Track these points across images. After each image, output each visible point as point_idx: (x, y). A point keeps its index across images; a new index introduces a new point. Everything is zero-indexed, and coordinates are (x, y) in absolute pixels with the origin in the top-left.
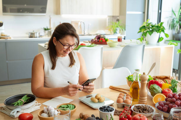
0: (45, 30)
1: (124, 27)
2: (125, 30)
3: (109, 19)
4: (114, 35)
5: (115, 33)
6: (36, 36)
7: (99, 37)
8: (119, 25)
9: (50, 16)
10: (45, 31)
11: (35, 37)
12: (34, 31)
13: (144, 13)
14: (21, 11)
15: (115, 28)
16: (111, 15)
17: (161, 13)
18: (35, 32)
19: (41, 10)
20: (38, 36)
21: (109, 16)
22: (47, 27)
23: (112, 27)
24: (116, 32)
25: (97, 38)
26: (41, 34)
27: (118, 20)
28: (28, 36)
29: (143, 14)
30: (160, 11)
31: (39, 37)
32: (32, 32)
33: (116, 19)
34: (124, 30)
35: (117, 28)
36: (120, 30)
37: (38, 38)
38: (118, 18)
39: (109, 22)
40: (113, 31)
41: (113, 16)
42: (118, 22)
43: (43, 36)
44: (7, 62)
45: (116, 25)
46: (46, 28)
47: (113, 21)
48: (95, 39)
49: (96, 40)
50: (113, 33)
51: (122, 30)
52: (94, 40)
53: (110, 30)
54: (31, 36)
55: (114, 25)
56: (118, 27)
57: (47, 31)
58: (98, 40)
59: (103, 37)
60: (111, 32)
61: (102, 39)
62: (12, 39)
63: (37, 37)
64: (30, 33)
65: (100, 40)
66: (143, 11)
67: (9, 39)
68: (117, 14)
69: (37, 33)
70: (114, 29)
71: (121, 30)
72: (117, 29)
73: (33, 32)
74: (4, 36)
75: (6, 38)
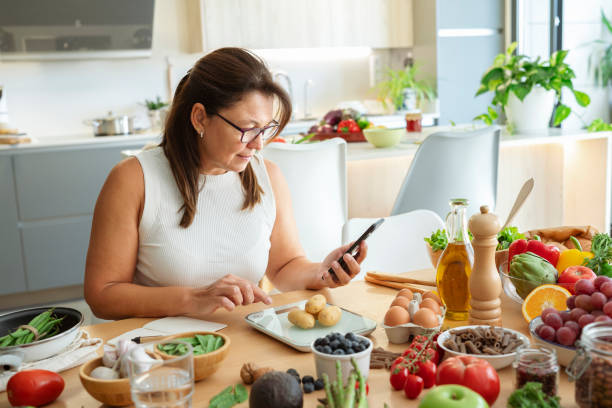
0: (153, 107)
1: (430, 86)
2: (436, 95)
3: (377, 62)
4: (396, 114)
5: (399, 109)
6: (118, 131)
7: (336, 119)
8: (414, 81)
9: (167, 60)
10: (152, 112)
11: (115, 134)
12: (110, 113)
13: (501, 31)
14: (66, 45)
15: (398, 92)
16: (385, 45)
17: (560, 28)
18: (114, 116)
19: (136, 41)
20: (126, 131)
21: (377, 50)
22: (158, 99)
23: (390, 87)
24: (404, 106)
25: (328, 121)
26: (136, 125)
27: (409, 63)
28: (91, 130)
29: (498, 36)
30: (557, 21)
31: (130, 133)
32: (104, 115)
33: (403, 59)
34: (431, 95)
35: (405, 90)
36: (418, 98)
37: (126, 137)
38: (410, 55)
39: (377, 72)
40: (393, 101)
41: (392, 50)
42: (408, 69)
43: (145, 130)
44: (20, 225)
45: (401, 80)
46: (155, 102)
47: (390, 66)
48: (322, 123)
49: (327, 126)
50: (392, 107)
51: (426, 97)
52: (320, 129)
53: (382, 100)
54: (103, 131)
55: (394, 80)
56: (409, 86)
57: (157, 113)
58: (336, 128)
59: (350, 116)
60: (385, 105)
61: (347, 124)
62: (35, 142)
63: (122, 134)
64: (98, 121)
65: (343, 127)
66: (500, 26)
67: (21, 146)
68: (404, 40)
69: (120, 119)
70: (395, 95)
71: (422, 95)
72: (405, 95)
73: (108, 118)
74: (7, 133)
75: (13, 141)
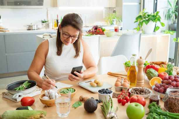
0: (43, 22)
1: (120, 19)
2: (122, 21)
3: (105, 11)
4: (110, 26)
5: (112, 24)
7: (96, 28)
8: (116, 17)
9: (47, 9)
10: (43, 23)
11: (33, 30)
12: (31, 24)
13: (140, 3)
14: (18, 4)
15: (111, 20)
16: (108, 6)
18: (33, 24)
19: (38, 3)
20: (36, 29)
21: (106, 8)
22: (45, 20)
23: (109, 18)
24: (113, 24)
25: (94, 29)
26: (38, 27)
27: (114, 12)
28: (26, 28)
29: (140, 5)
30: (156, 2)
31: (37, 29)
32: (30, 24)
33: (113, 10)
34: (120, 21)
36: (117, 22)
37: (36, 31)
38: (115, 9)
39: (105, 14)
40: (110, 22)
41: (110, 8)
42: (114, 13)
43: (41, 28)
44: (6, 54)
45: (113, 16)
46: (44, 21)
47: (109, 12)
48: (92, 29)
49: (94, 30)
50: (109, 24)
51: (119, 21)
52: (92, 31)
53: (106, 22)
54: (29, 29)
55: (110, 16)
56: (114, 18)
57: (44, 24)
58: (96, 30)
59: (100, 27)
60: (108, 24)
61: (99, 30)
62: (10, 32)
63: (35, 30)
64: (28, 26)
65: (97, 31)
66: (139, 2)
67: (6, 32)
68: (113, 5)
69: (34, 25)
70: (110, 21)
71: (118, 21)
72: (113, 20)
73: (31, 25)
74: (2, 29)
75: (4, 31)
